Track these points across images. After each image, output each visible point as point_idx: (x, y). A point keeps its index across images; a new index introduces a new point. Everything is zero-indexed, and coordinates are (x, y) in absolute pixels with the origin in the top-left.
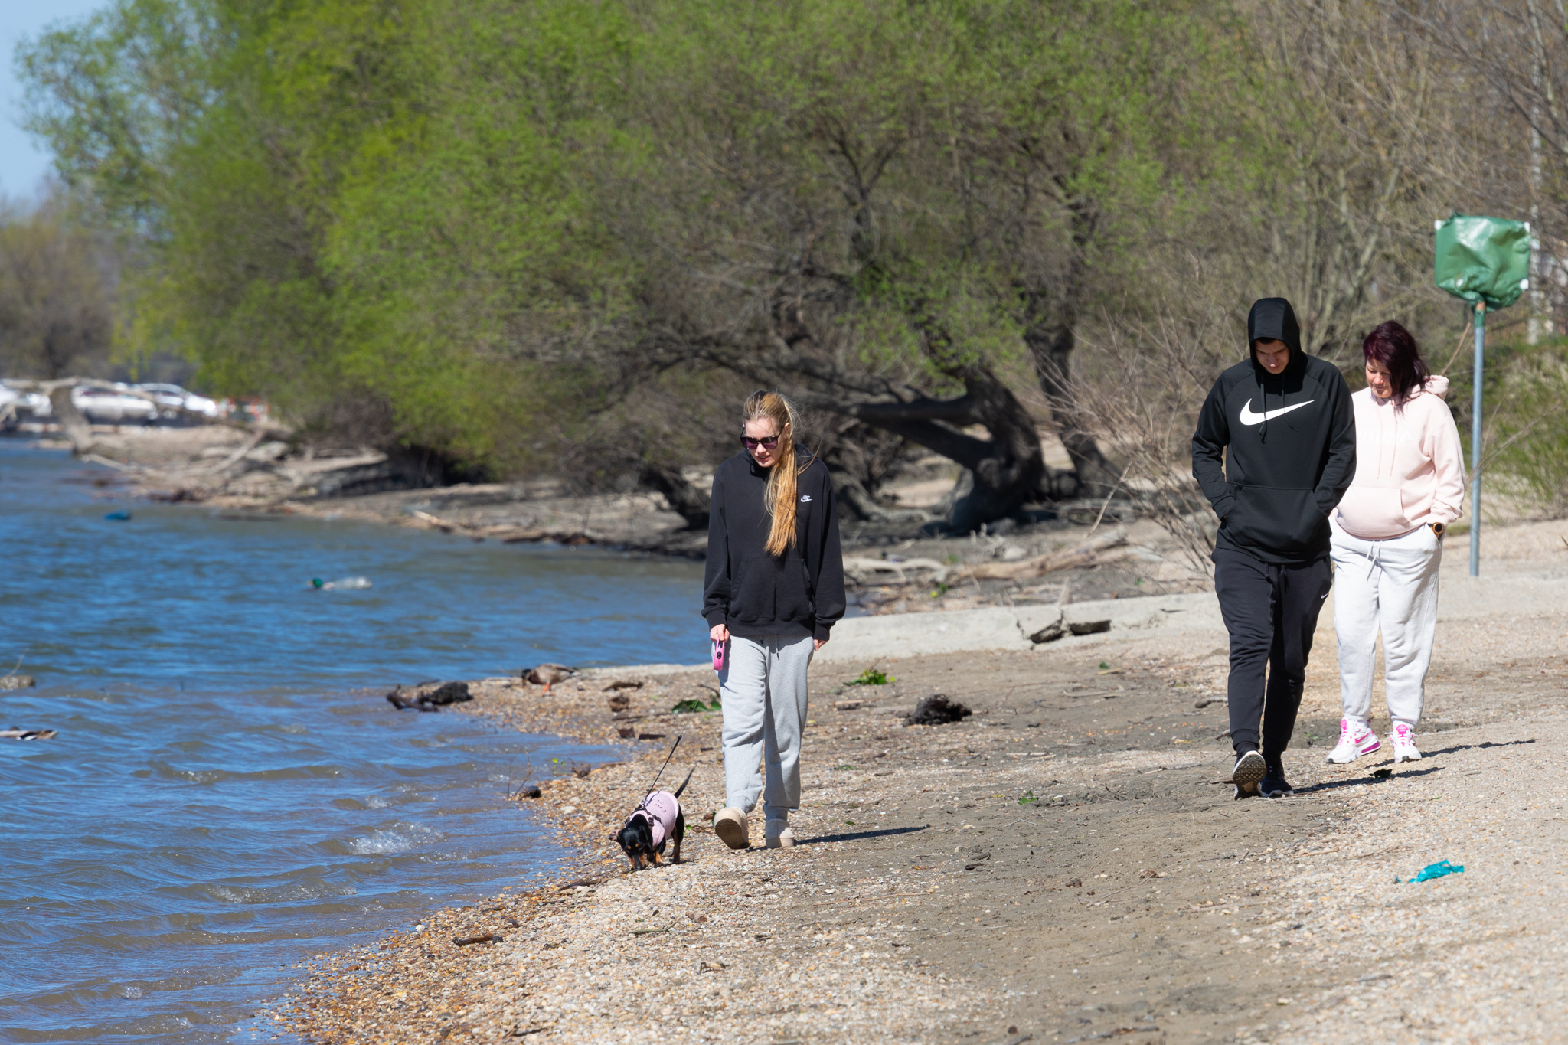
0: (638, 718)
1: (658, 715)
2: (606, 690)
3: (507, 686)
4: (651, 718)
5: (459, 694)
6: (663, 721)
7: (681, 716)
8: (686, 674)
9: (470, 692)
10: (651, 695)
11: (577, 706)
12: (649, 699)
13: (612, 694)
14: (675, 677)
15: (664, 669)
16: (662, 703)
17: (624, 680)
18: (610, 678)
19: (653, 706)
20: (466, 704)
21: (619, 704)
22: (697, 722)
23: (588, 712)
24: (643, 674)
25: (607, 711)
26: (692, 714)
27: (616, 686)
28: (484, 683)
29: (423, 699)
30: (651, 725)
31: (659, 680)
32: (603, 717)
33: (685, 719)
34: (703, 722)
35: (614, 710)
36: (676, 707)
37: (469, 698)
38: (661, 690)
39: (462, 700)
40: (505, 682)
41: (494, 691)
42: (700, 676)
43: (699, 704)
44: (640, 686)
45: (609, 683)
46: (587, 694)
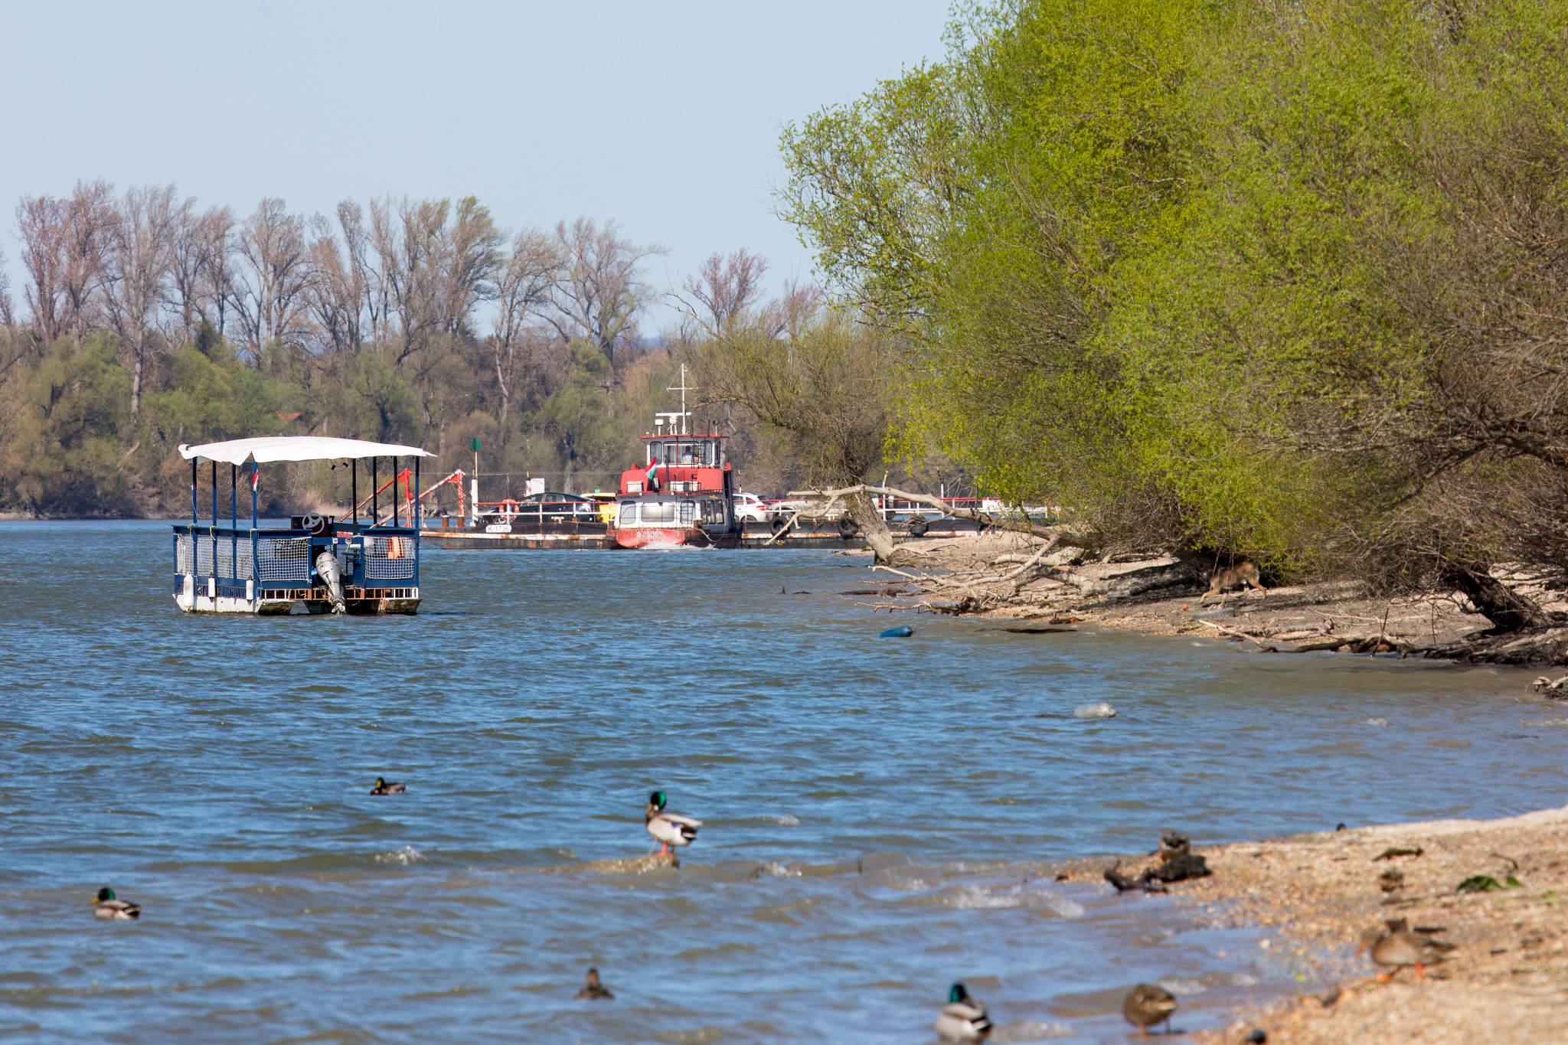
0: (1415, 901)
1: (1439, 896)
2: (1377, 859)
3: (1257, 855)
4: (1430, 900)
5: (1194, 869)
6: (1445, 906)
7: (1469, 898)
8: (1478, 834)
9: (1209, 864)
10: (1433, 866)
11: (1339, 883)
12: (1430, 871)
13: (1384, 866)
14: (1464, 838)
15: (1451, 827)
16: (1444, 879)
17: (1400, 845)
18: (1385, 841)
19: (1434, 883)
20: (1202, 880)
21: (1391, 880)
22: (1488, 905)
23: (1351, 892)
24: (1425, 835)
25: (1374, 889)
26: (1482, 895)
27: (1389, 855)
28: (1228, 851)
29: (1149, 876)
30: (1429, 912)
31: (1444, 843)
32: (1370, 899)
33: (1474, 903)
34: (1496, 908)
35: (1385, 889)
36: (1462, 886)
37: (1207, 873)
38: (1447, 858)
39: (1197, 875)
40: (1254, 848)
41: (1239, 863)
42: (1495, 838)
43: (1490, 881)
44: (1419, 853)
45: (1382, 849)
46: (1353, 865)
